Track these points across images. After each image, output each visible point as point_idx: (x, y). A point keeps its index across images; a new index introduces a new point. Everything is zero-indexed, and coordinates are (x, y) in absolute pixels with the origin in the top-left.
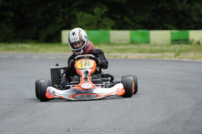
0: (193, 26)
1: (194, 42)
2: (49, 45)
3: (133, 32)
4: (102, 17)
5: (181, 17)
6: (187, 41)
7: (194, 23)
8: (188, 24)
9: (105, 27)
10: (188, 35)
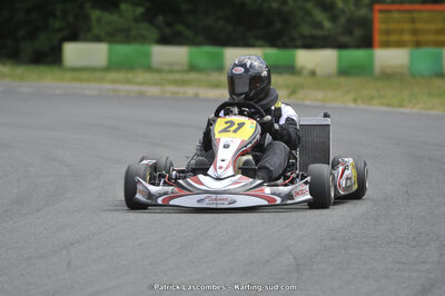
0: (299, 42)
1: (305, 72)
2: (41, 69)
3: (194, 49)
4: (137, 20)
5: (278, 25)
6: (291, 69)
7: (303, 37)
8: (293, 40)
9: (143, 39)
10: (293, 58)
